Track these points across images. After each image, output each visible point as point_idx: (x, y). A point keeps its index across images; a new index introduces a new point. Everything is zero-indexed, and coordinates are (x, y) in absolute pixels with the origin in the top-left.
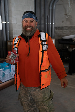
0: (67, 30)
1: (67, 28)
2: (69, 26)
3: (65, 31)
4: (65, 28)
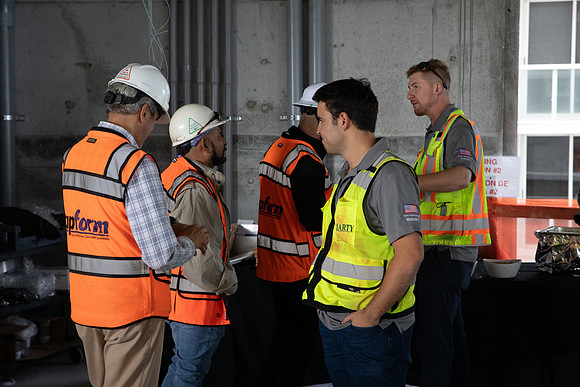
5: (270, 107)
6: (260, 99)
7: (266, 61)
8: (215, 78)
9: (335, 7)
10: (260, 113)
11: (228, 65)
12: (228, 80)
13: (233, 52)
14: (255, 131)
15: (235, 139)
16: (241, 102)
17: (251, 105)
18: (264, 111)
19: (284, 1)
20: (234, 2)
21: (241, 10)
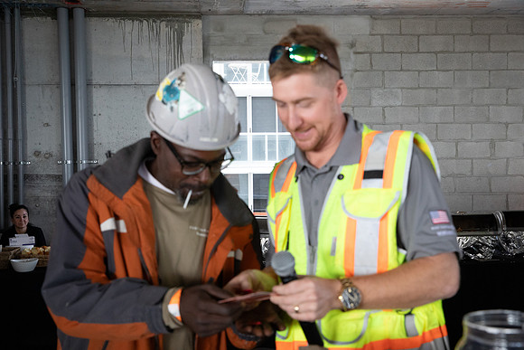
5: (51, 155)
6: (44, 149)
7: (48, 125)
8: (10, 135)
9: (94, 90)
10: (44, 159)
11: (20, 127)
12: (20, 136)
13: (24, 118)
14: (39, 171)
15: (26, 177)
16: (30, 151)
17: (37, 154)
18: (47, 158)
19: (59, 85)
20: (23, 85)
21: (28, 90)
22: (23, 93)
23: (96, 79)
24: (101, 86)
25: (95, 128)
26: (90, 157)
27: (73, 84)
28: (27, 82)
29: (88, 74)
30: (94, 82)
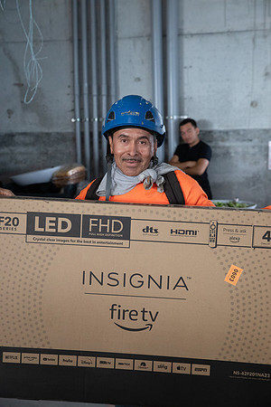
0: (30, 149)
1: (27, 139)
2: (37, 129)
3: (23, 149)
4: (22, 138)
7: (139, 79)
8: (104, 91)
9: (185, 40)
11: (113, 82)
12: (113, 93)
13: (116, 73)
19: (150, 37)
20: (116, 38)
21: (121, 44)
22: (116, 47)
23: (187, 28)
24: (192, 35)
25: (186, 81)
26: (181, 112)
27: (164, 36)
28: (120, 35)
29: (180, 22)
30: (185, 31)
